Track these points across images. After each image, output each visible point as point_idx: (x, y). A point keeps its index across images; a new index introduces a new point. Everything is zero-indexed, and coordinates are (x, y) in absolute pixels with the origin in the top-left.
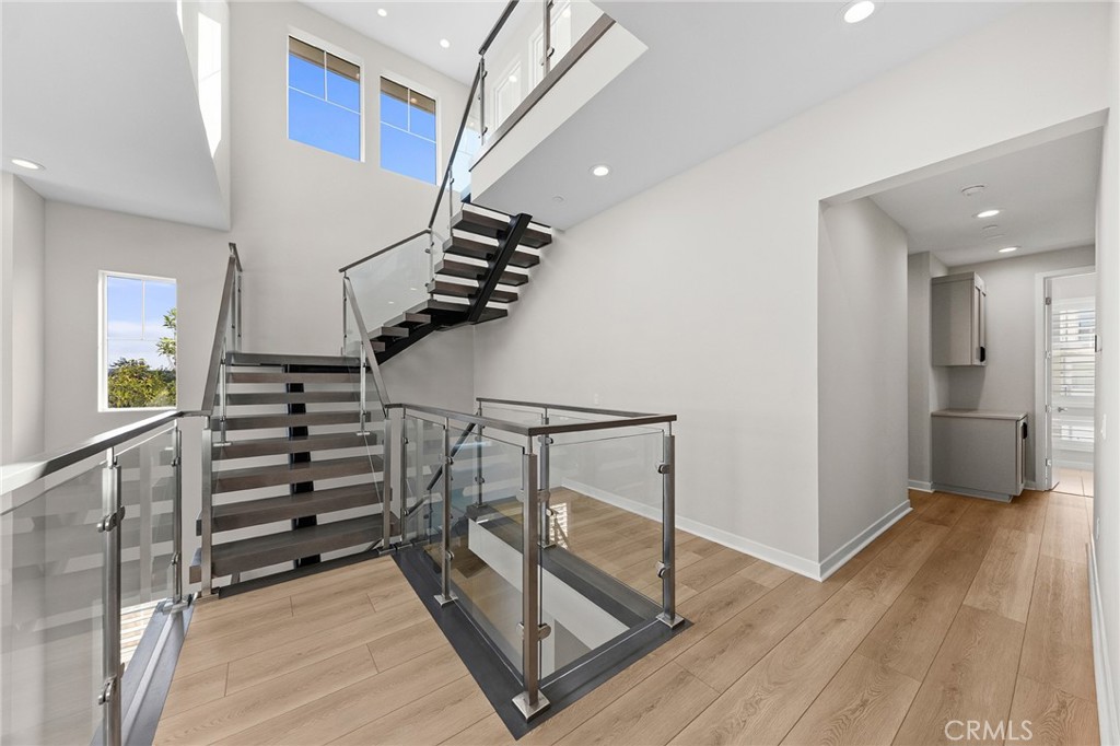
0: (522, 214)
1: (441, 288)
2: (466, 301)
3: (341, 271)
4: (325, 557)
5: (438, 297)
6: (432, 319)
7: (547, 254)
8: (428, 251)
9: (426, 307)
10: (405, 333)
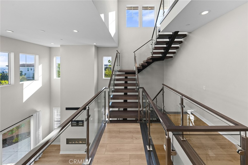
0: (176, 31)
1: (154, 53)
2: (161, 55)
3: (134, 52)
4: (128, 119)
5: (154, 55)
6: (152, 60)
7: (185, 40)
8: (151, 44)
9: (151, 58)
10: (146, 64)
